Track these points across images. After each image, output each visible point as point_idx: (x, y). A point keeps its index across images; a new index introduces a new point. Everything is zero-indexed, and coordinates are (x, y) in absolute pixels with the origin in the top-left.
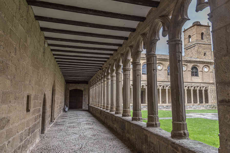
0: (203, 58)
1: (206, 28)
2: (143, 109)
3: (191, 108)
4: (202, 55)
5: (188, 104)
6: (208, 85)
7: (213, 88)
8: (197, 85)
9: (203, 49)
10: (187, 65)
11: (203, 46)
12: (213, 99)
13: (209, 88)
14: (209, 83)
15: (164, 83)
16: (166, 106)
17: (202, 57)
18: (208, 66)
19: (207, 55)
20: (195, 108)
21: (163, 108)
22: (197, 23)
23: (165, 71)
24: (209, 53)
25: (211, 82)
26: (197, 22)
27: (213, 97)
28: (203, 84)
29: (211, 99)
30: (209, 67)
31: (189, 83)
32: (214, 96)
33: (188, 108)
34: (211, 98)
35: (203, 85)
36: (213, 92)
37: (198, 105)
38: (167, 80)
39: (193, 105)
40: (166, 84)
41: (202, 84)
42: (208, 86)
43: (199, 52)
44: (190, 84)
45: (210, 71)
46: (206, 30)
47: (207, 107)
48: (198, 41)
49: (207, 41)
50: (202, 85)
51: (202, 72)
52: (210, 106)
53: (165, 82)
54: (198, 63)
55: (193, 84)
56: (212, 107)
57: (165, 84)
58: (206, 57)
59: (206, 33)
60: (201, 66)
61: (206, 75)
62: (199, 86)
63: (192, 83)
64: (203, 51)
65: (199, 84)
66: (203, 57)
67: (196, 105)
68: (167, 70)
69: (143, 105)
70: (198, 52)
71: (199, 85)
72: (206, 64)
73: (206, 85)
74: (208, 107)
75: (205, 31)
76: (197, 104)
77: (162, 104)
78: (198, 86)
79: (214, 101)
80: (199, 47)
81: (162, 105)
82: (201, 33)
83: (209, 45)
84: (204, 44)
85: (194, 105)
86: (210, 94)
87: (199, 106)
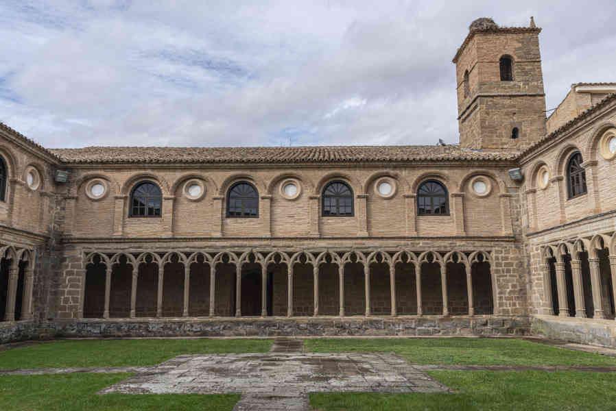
0: (505, 146)
1: (521, 36)
2: (223, 335)
3: (410, 331)
4: (502, 137)
5: (400, 317)
6: (488, 244)
7: (511, 255)
8: (440, 247)
9: (507, 114)
10: (397, 175)
11: (507, 102)
12: (507, 299)
13: (493, 255)
14: (492, 239)
15: (303, 245)
16: (308, 324)
17: (503, 144)
18: (489, 176)
19: (525, 135)
20: (428, 333)
21: (299, 331)
22: (480, 24)
23: (311, 201)
24: (533, 128)
25: (503, 233)
26: (480, 19)
27: (511, 292)
28: (463, 243)
29: (501, 298)
30: (491, 177)
31: (403, 242)
32: (514, 286)
33: (399, 331)
34: (500, 293)
35: (463, 246)
36: (508, 271)
37: (442, 320)
38: (317, 233)
39: (420, 320)
40: (311, 246)
41: (458, 243)
42: (489, 249)
43: (489, 126)
44: (409, 243)
45: (499, 194)
46: (520, 45)
47: (483, 328)
48: (484, 87)
49: (526, 82)
50: (460, 246)
51: (460, 199)
52: (497, 323)
53: (306, 239)
54: (441, 167)
55: (421, 243)
56: (506, 326)
57: (304, 247)
58: (518, 141)
59: (519, 57)
60: (458, 176)
61: (482, 209)
62: (449, 249)
63: (417, 242)
64: (508, 122)
65: (447, 243)
66: (505, 144)
67: (432, 321)
68: (315, 198)
69: (222, 322)
70: (486, 128)
71: (445, 247)
72: (480, 170)
73: (477, 244)
74: (489, 327)
75: (517, 49)
76: (439, 317)
77: (294, 318)
78: (442, 249)
79: (514, 304)
80: (488, 107)
81: (294, 321)
82: (499, 56)
83: (532, 98)
84: (510, 96)
85: (425, 320)
86: (496, 278)
87: (448, 324)
